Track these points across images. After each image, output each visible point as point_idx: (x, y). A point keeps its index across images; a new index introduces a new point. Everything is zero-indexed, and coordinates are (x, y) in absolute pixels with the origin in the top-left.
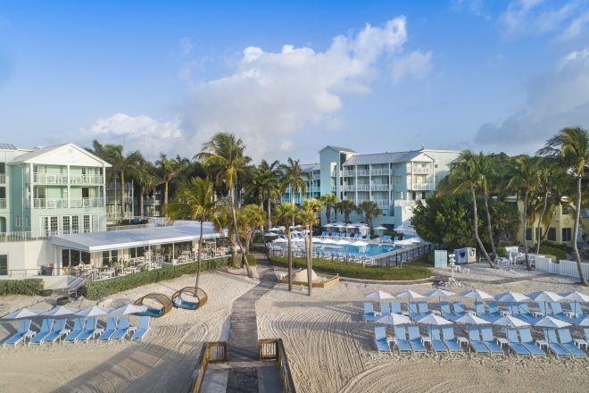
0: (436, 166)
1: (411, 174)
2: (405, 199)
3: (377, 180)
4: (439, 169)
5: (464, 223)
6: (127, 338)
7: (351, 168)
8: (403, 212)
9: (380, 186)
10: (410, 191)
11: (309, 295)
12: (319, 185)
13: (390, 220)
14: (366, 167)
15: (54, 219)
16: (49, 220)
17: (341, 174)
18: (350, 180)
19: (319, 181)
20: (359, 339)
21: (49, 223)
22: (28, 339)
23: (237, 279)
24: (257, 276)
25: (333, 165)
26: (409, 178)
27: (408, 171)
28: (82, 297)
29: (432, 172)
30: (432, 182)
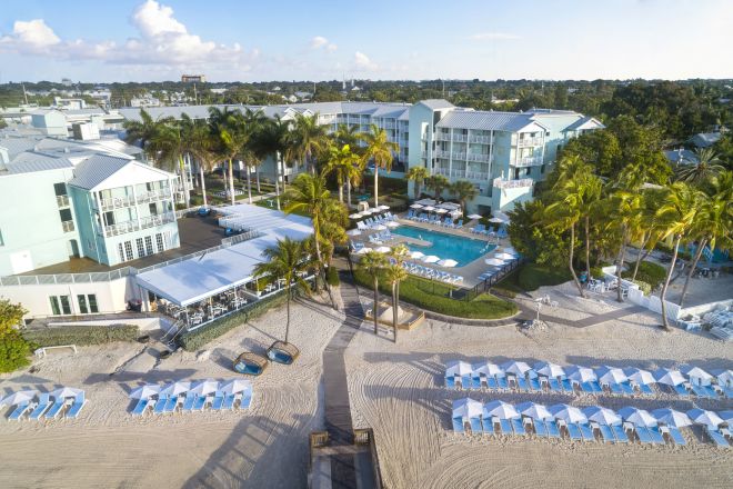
0: (548, 134)
1: (515, 147)
2: (506, 176)
3: (476, 148)
4: (551, 138)
5: (561, 243)
6: (236, 407)
7: (445, 130)
8: (502, 195)
9: (479, 156)
10: (513, 167)
11: (394, 341)
12: (407, 139)
13: (486, 201)
14: (464, 131)
15: (128, 244)
16: (123, 245)
17: (434, 137)
18: (444, 145)
19: (407, 134)
20: (439, 413)
21: (124, 249)
22: (151, 408)
23: (323, 312)
24: (342, 306)
25: (424, 125)
26: (512, 152)
27: (513, 143)
28: (180, 349)
29: (541, 143)
30: (540, 155)
